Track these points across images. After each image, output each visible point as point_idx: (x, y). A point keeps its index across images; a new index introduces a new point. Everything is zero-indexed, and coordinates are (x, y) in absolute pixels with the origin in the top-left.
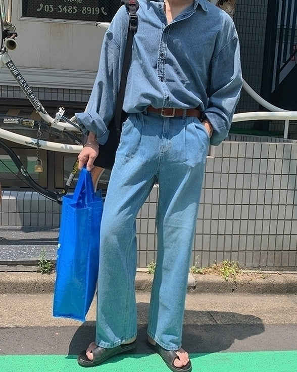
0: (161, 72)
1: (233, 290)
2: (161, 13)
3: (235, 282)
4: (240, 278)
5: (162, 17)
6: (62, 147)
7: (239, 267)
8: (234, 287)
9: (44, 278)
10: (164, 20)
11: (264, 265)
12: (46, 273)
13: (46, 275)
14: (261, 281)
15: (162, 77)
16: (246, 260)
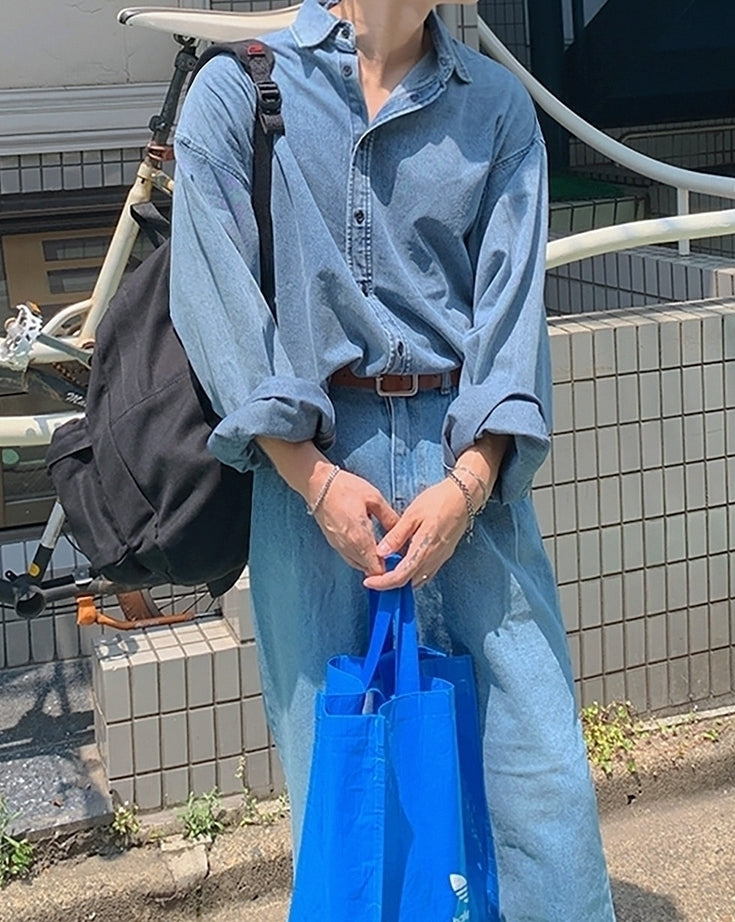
0: (360, 265)
1: (631, 797)
2: (350, 90)
3: (633, 773)
4: (646, 758)
5: (352, 100)
6: (30, 432)
7: (634, 716)
8: (632, 789)
9: (17, 904)
10: (360, 110)
11: (702, 695)
12: (13, 877)
13: (15, 885)
14: (708, 752)
15: (363, 282)
16: (651, 690)
